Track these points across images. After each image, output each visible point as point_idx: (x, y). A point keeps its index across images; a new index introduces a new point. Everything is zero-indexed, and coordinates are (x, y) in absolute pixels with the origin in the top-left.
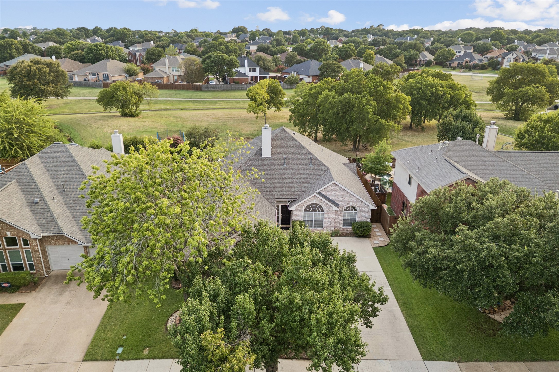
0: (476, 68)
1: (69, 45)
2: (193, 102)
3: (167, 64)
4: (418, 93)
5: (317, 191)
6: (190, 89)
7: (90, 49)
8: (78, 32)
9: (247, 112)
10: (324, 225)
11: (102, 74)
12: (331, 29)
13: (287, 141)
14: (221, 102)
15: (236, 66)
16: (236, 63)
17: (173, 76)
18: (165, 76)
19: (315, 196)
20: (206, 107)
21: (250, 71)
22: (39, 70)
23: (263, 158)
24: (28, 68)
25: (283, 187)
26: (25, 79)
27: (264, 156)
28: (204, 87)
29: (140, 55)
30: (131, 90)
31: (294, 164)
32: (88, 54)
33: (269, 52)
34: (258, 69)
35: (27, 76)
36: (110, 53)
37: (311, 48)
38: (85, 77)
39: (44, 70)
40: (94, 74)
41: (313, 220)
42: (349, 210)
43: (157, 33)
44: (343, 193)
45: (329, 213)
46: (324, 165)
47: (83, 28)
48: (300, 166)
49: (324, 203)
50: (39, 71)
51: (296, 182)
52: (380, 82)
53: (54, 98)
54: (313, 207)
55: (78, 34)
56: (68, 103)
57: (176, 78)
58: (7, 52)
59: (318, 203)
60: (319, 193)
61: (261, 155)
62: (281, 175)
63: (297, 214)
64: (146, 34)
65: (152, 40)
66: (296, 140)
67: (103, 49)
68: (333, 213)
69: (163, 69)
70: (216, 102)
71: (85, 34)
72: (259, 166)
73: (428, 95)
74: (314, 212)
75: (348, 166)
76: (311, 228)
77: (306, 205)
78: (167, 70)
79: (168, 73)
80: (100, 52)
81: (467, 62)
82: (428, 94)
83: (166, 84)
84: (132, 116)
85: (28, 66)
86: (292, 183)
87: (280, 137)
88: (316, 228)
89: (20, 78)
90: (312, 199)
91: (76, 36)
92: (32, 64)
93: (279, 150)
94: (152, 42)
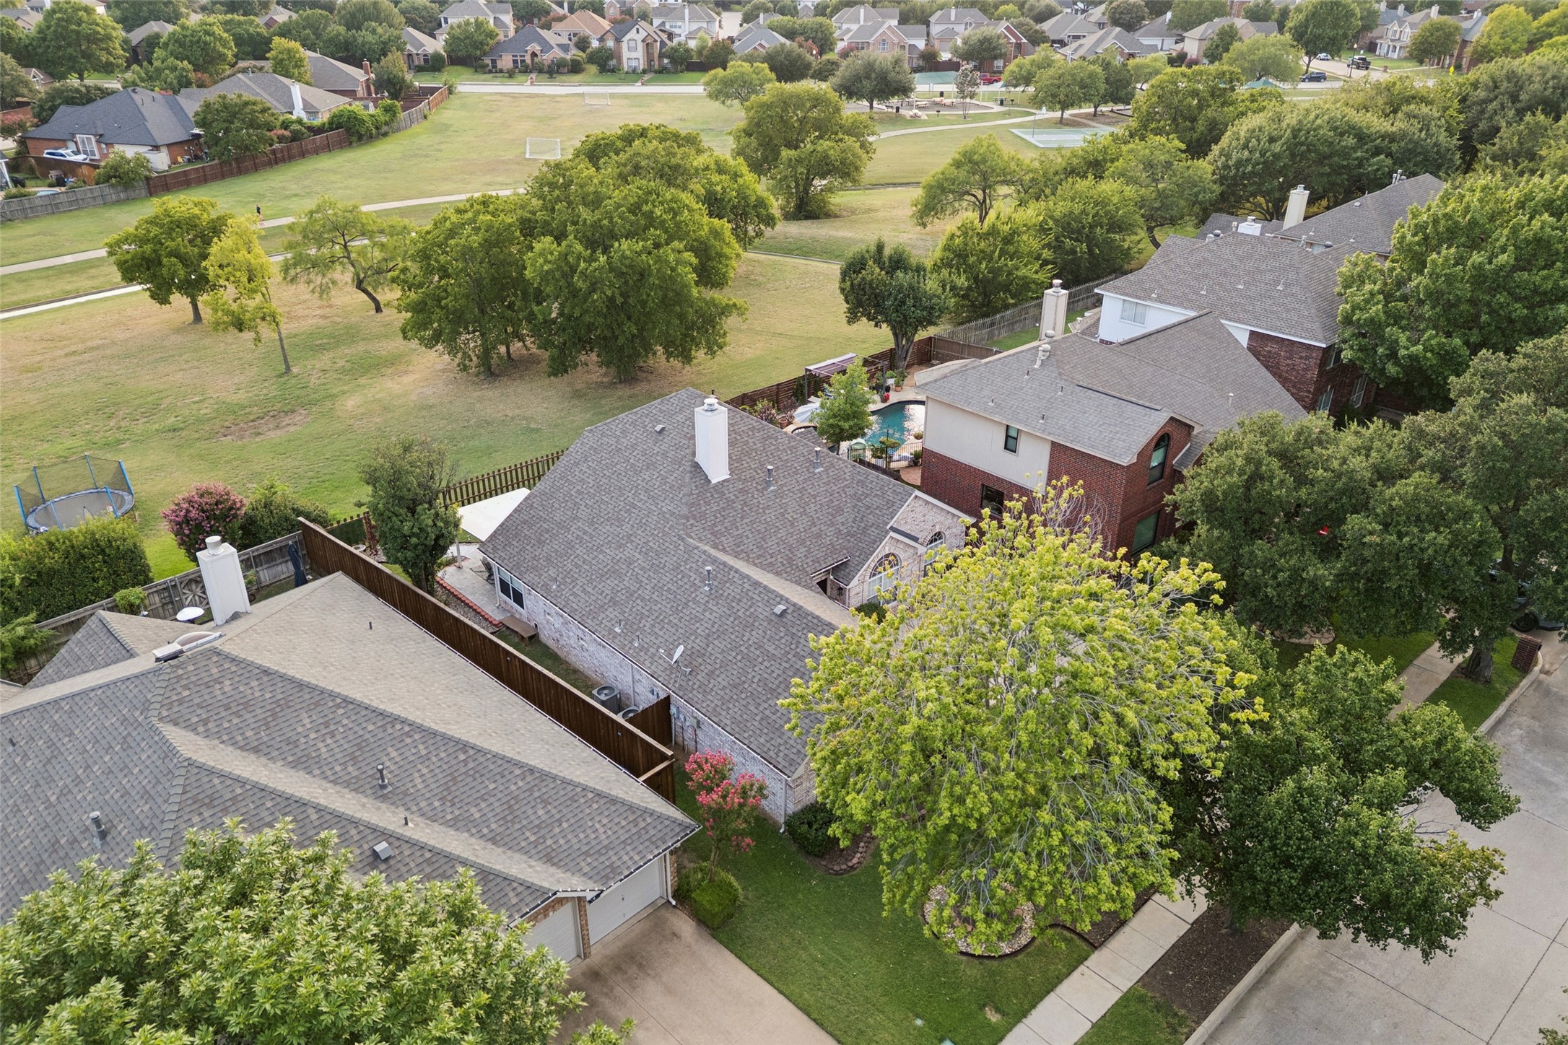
0: (561, 70)
5: (889, 526)
19: (890, 537)
23: (716, 485)
25: (804, 541)
31: (785, 477)
44: (925, 510)
46: (840, 459)
48: (799, 478)
49: (902, 547)
51: (818, 519)
54: (881, 564)
59: (892, 550)
62: (782, 515)
63: (858, 590)
68: (914, 561)
72: (723, 509)
77: (873, 565)
81: (534, 55)
86: (814, 524)
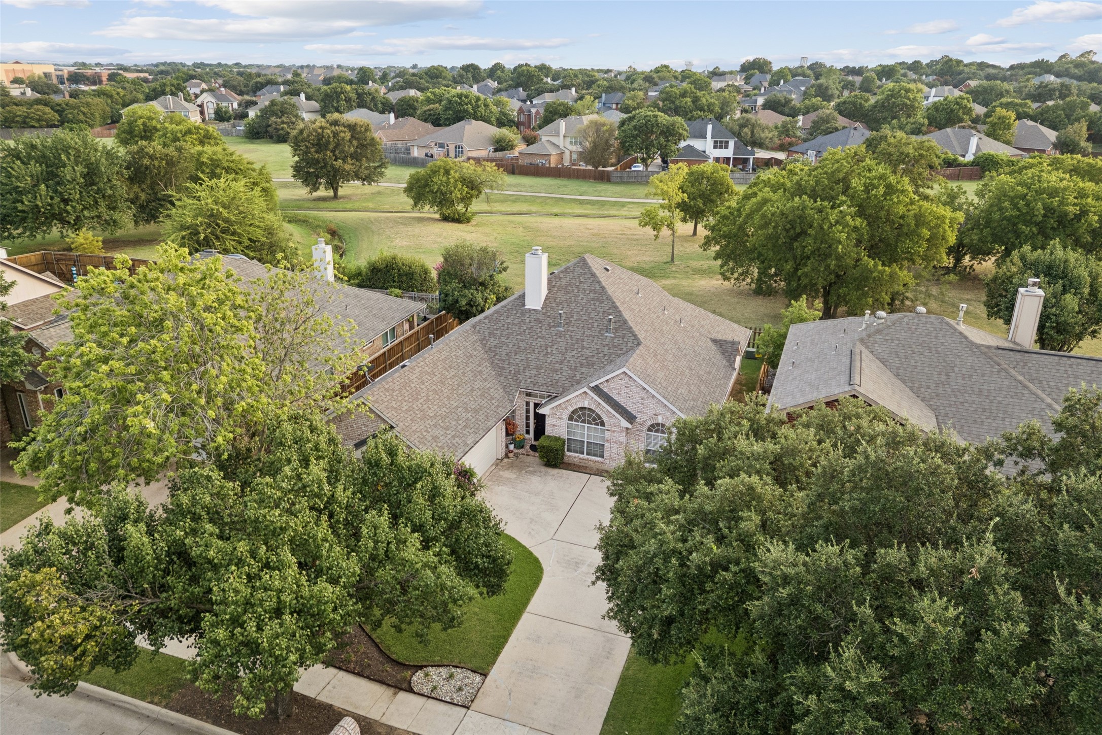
1: (429, 94)
2: (581, 202)
3: (562, 131)
4: (1015, 206)
5: (592, 385)
6: (590, 178)
7: (450, 102)
8: (462, 72)
9: (640, 225)
10: (606, 454)
11: (454, 146)
12: (959, 62)
13: (581, 282)
14: (632, 206)
15: (681, 137)
16: (681, 131)
17: (571, 152)
18: (554, 152)
19: (585, 393)
20: (601, 212)
21: (715, 147)
22: (335, 134)
23: (526, 310)
24: (320, 131)
25: (541, 368)
26: (313, 150)
27: (528, 306)
28: (615, 175)
29: (537, 113)
30: (457, 176)
31: (578, 327)
32: (446, 110)
33: (786, 110)
34: (731, 144)
35: (317, 145)
36: (482, 109)
37: (877, 102)
38: (426, 151)
39: (342, 135)
40: (441, 146)
41: (586, 440)
42: (657, 431)
43: (596, 74)
44: (643, 394)
45: (614, 431)
46: (635, 336)
47: (472, 65)
48: (588, 332)
49: (604, 410)
50: (334, 137)
51: (569, 361)
52: (882, 177)
53: (358, 183)
54: (584, 415)
55: (461, 76)
56: (379, 193)
57: (575, 156)
58: (333, 106)
59: (593, 407)
60: (597, 390)
61: (524, 305)
62: (547, 346)
63: (555, 423)
64: (576, 76)
65: (573, 85)
66: (599, 282)
67: (470, 103)
68: (621, 431)
69: (553, 139)
70: (623, 205)
71: (473, 77)
72: (514, 324)
73: (1036, 213)
74: (586, 425)
75: (721, 347)
76: (581, 456)
77: (571, 409)
78: (560, 141)
79: (561, 147)
80: (465, 107)
82: (1038, 210)
83: (556, 168)
84: (457, 220)
85: (321, 127)
86: (561, 363)
87: (571, 274)
88: (590, 457)
89: (307, 147)
90: (581, 398)
91: (458, 79)
92: (328, 125)
93: (561, 297)
94: (573, 89)
